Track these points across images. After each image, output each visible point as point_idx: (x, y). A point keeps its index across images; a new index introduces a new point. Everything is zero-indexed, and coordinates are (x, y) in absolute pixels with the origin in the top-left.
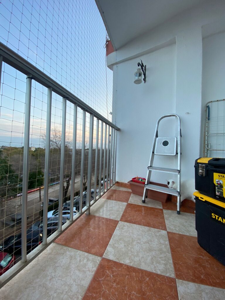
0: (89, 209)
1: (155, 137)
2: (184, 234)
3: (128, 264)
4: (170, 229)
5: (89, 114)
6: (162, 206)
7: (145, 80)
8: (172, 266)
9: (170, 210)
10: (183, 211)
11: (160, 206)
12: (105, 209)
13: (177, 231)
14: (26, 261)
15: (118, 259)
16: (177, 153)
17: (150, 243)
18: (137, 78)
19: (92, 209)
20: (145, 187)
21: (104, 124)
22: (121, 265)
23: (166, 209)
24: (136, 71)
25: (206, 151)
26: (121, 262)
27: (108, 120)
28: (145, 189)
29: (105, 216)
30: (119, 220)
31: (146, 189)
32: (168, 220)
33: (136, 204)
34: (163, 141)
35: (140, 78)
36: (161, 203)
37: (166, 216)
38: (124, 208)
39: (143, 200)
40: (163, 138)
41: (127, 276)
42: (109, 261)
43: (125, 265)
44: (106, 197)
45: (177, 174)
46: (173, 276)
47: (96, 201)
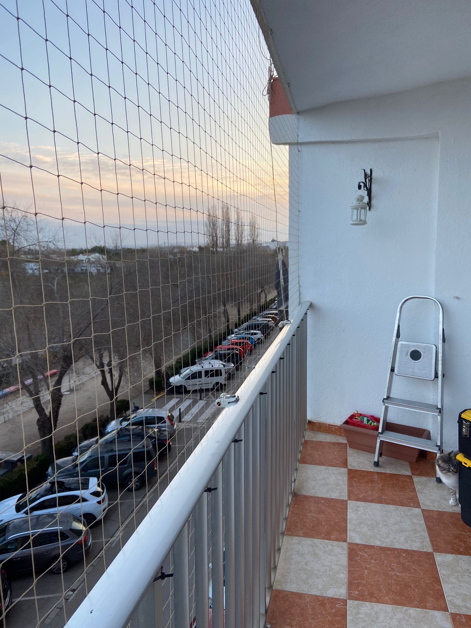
3: (380, 546)
4: (425, 505)
6: (410, 470)
7: (369, 203)
8: (429, 543)
9: (425, 476)
11: (407, 471)
13: (436, 507)
15: (366, 542)
16: (436, 376)
20: (378, 438)
22: (373, 547)
23: (418, 475)
28: (378, 441)
30: (346, 499)
31: (382, 442)
32: (421, 492)
33: (363, 469)
34: (411, 350)
36: (407, 463)
37: (419, 487)
38: (344, 478)
40: (411, 343)
41: (382, 554)
42: (356, 544)
43: (377, 546)
46: (430, 550)
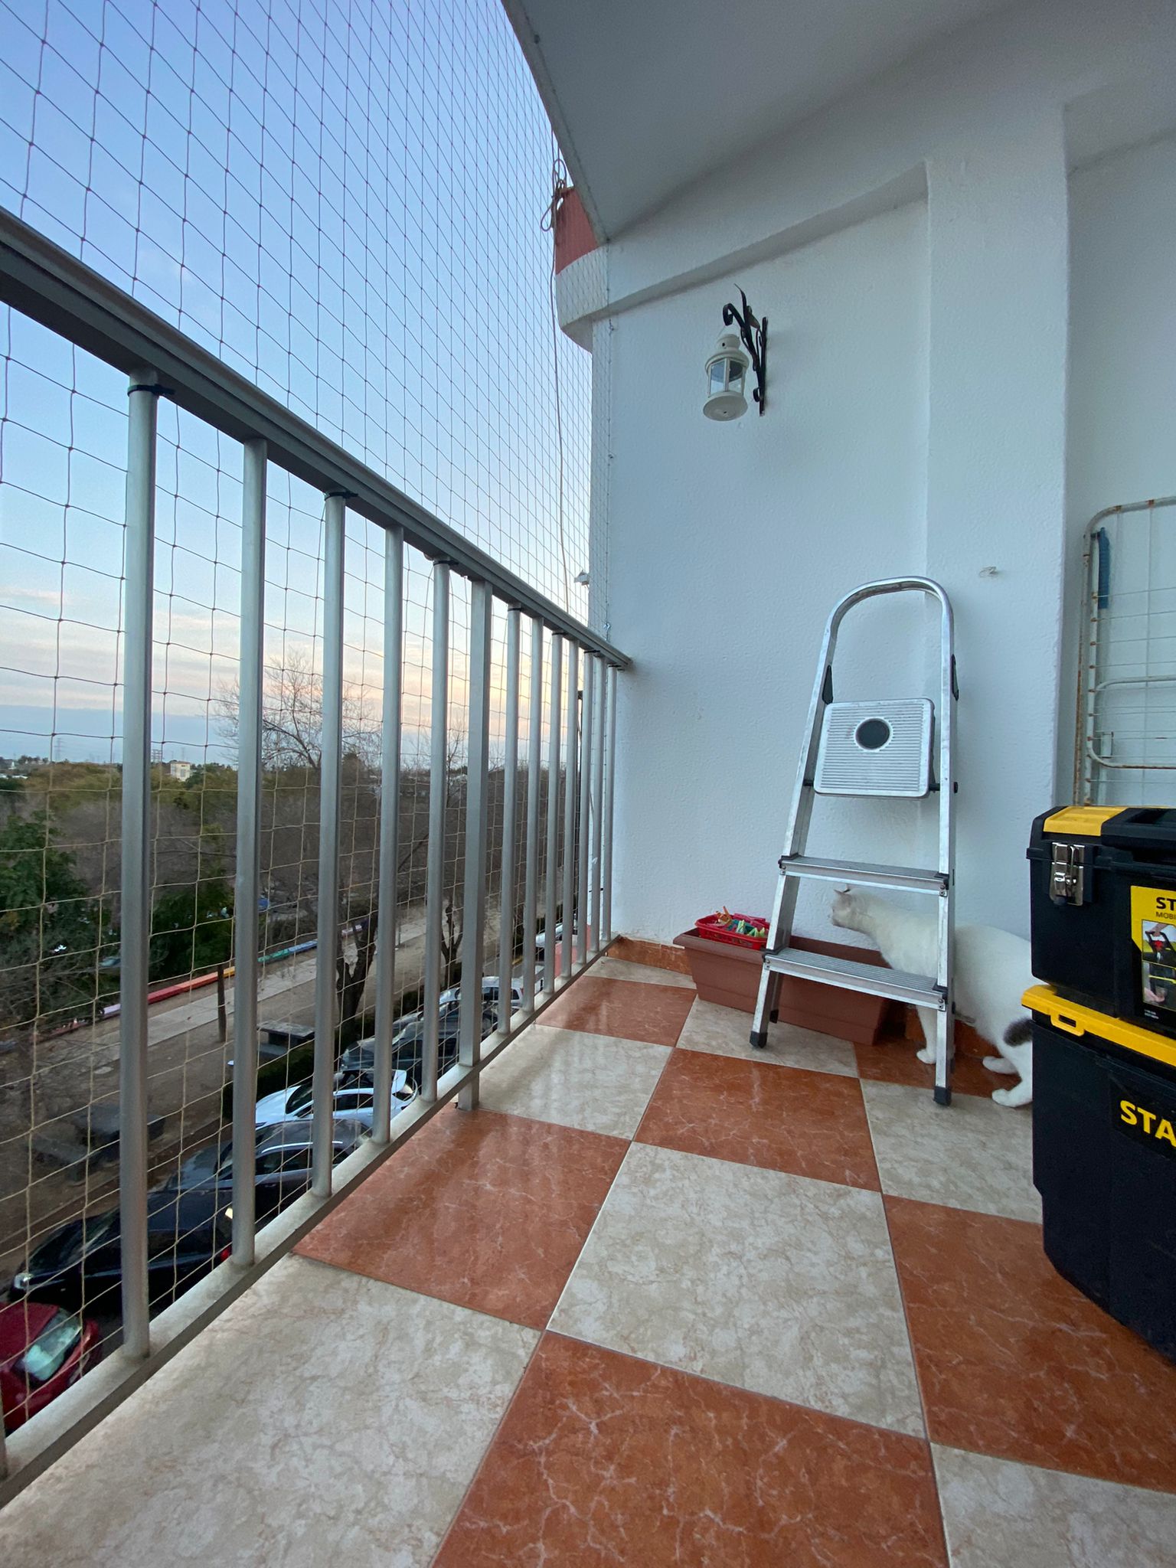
0: (471, 1079)
1: (815, 699)
2: (972, 1209)
3: (681, 1367)
4: (897, 1180)
5: (469, 583)
6: (854, 1064)
7: (760, 396)
8: (911, 1373)
9: (897, 1081)
10: (967, 1091)
11: (846, 1064)
12: (556, 1078)
13: (938, 1191)
14: (147, 1355)
15: (626, 1339)
16: (934, 787)
17: (792, 1253)
18: (718, 387)
19: (487, 1081)
20: (765, 966)
21: (547, 633)
22: (640, 1370)
23: (876, 1079)
24: (715, 348)
25: (1088, 775)
26: (640, 1355)
27: (566, 615)
28: (765, 975)
29: (555, 1118)
30: (629, 1135)
31: (772, 974)
32: (886, 1134)
33: (720, 1053)
34: (862, 722)
35: (736, 386)
36: (849, 1045)
37: (880, 1115)
38: (653, 1073)
39: (753, 1034)
40: (862, 704)
41: (674, 1430)
42: (579, 1348)
43: (665, 1371)
44: (562, 1018)
45: (938, 892)
46: (915, 1426)
47: (510, 1036)
